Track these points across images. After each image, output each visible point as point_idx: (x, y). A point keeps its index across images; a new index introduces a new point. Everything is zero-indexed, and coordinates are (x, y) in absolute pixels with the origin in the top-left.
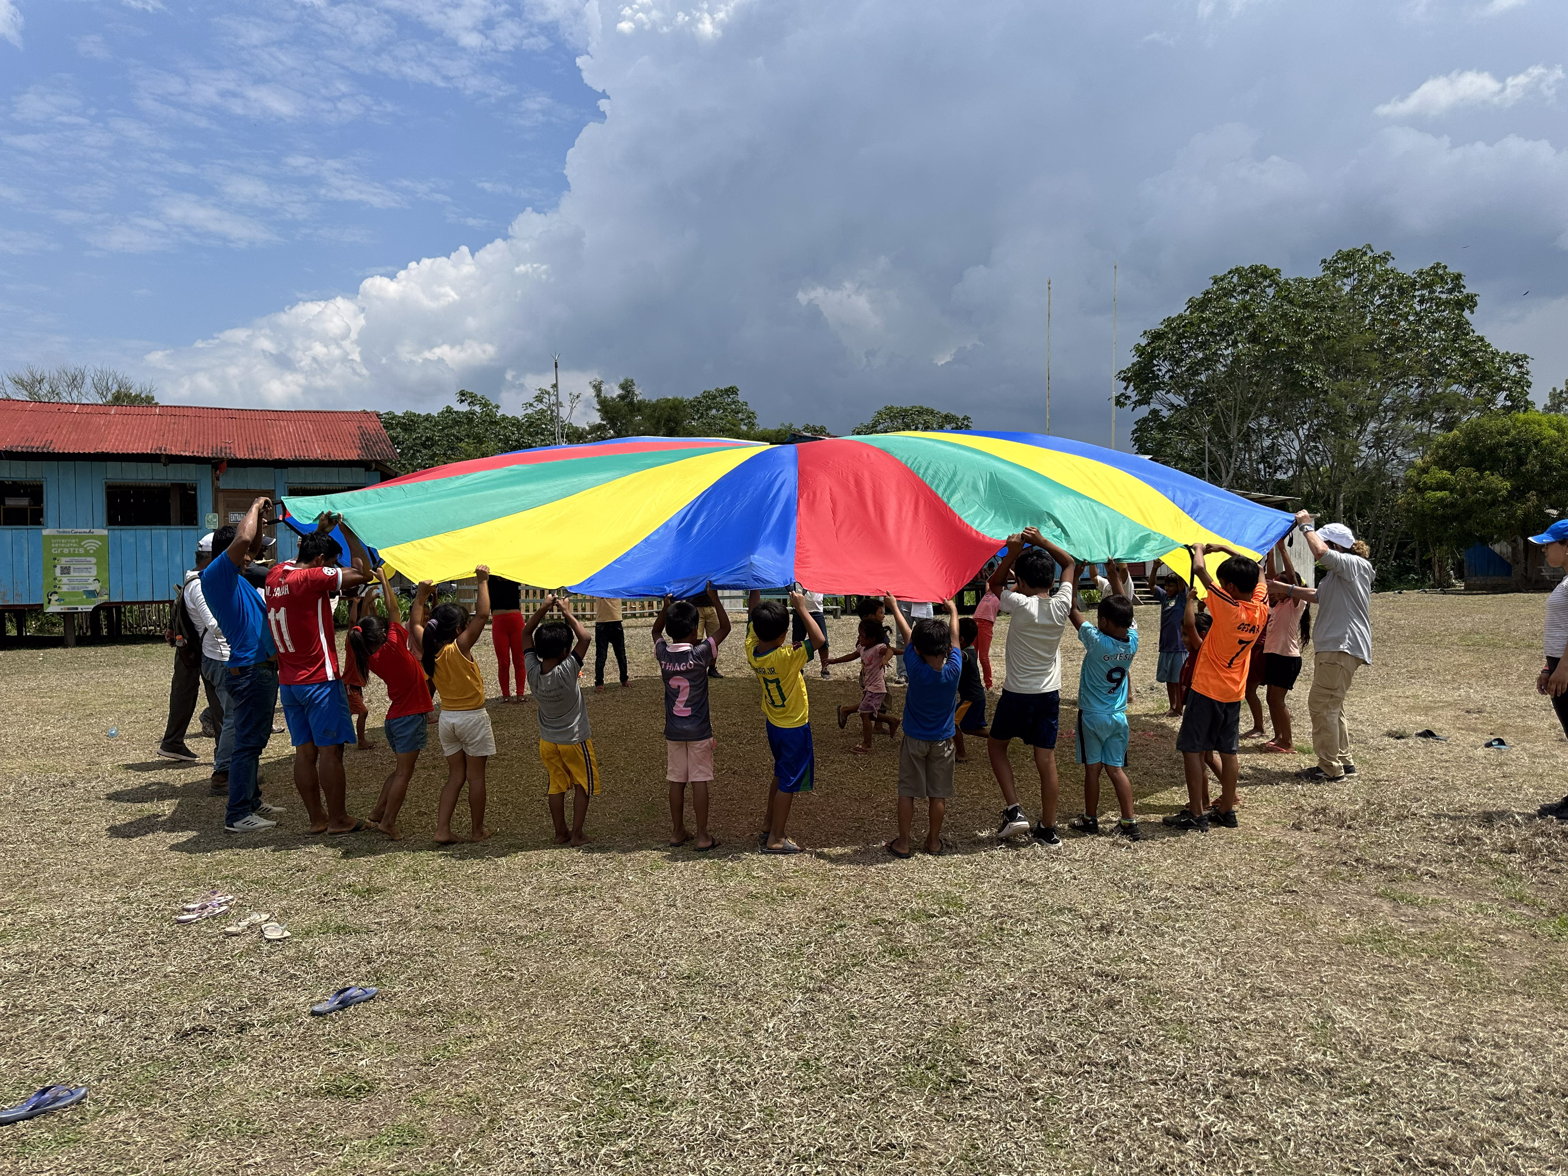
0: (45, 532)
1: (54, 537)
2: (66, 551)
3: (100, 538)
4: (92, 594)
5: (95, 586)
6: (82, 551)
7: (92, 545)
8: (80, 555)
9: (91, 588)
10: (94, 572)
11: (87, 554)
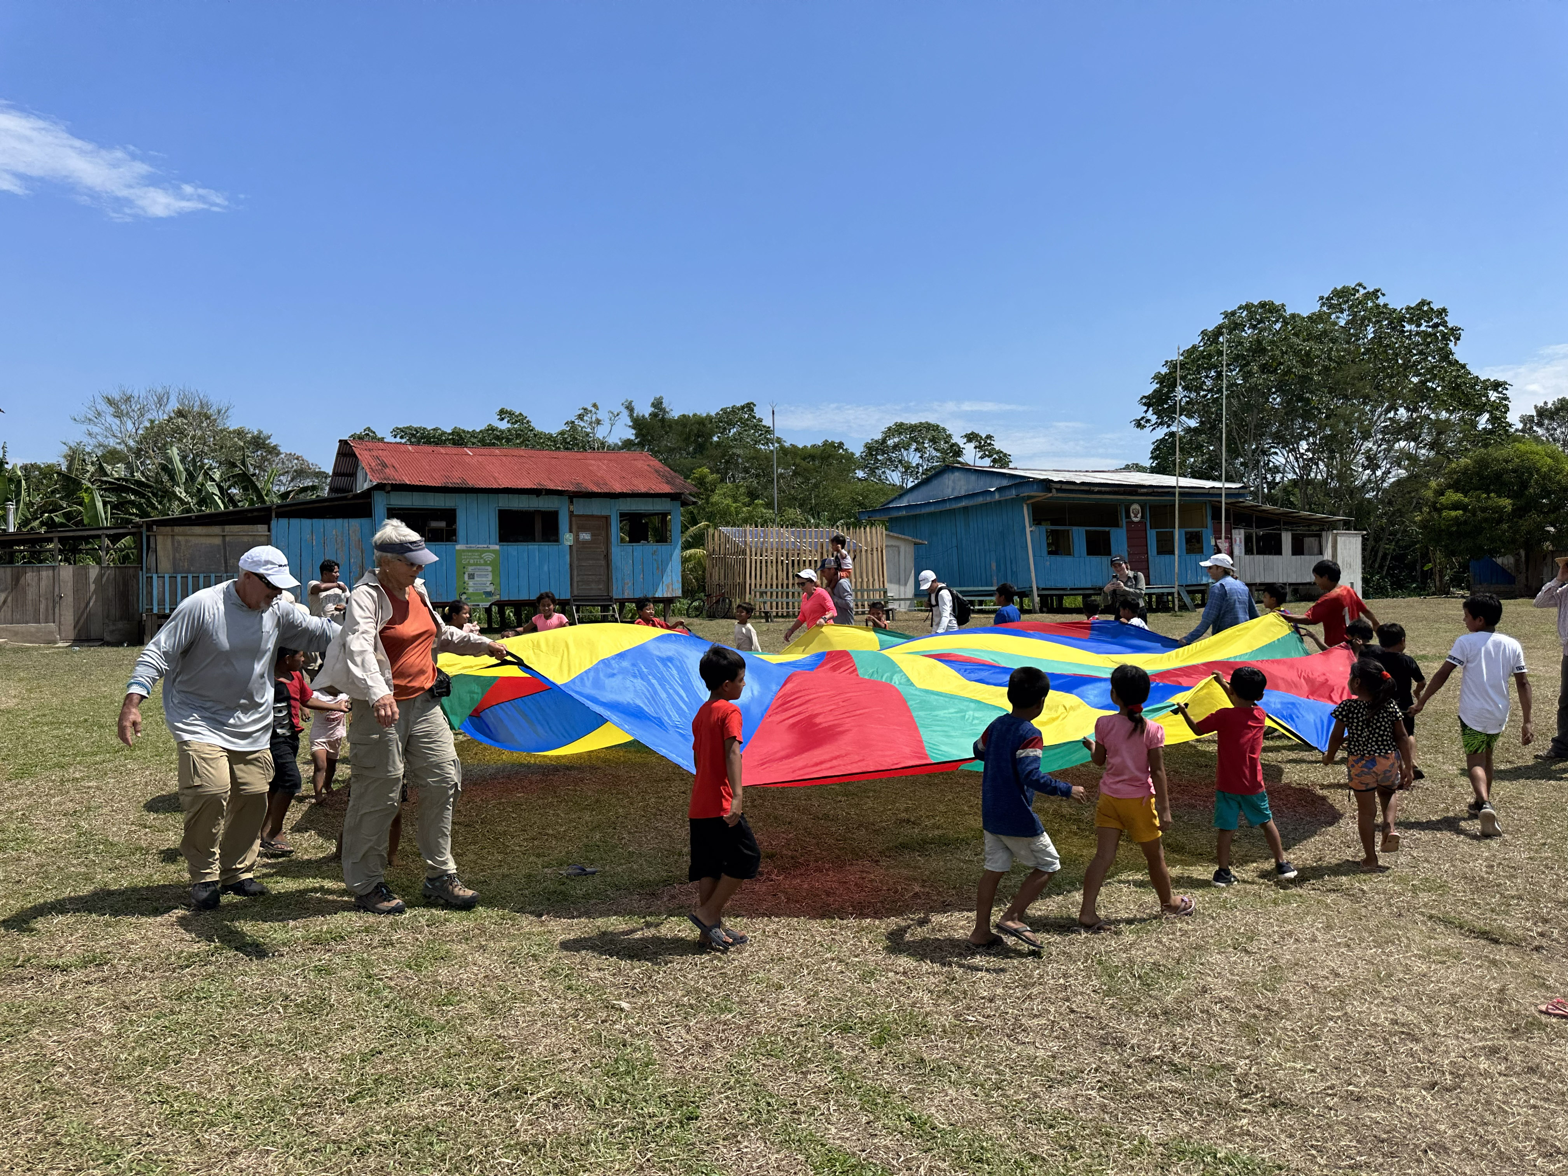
0: (458, 547)
1: (464, 551)
2: (472, 561)
3: (494, 551)
4: (489, 594)
5: (491, 588)
6: (482, 561)
7: (489, 557)
8: (480, 565)
9: (488, 590)
10: (490, 578)
11: (486, 564)
